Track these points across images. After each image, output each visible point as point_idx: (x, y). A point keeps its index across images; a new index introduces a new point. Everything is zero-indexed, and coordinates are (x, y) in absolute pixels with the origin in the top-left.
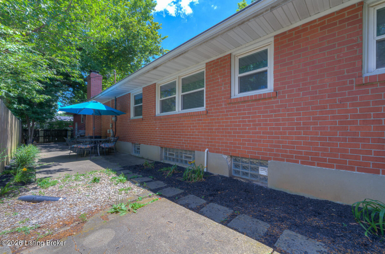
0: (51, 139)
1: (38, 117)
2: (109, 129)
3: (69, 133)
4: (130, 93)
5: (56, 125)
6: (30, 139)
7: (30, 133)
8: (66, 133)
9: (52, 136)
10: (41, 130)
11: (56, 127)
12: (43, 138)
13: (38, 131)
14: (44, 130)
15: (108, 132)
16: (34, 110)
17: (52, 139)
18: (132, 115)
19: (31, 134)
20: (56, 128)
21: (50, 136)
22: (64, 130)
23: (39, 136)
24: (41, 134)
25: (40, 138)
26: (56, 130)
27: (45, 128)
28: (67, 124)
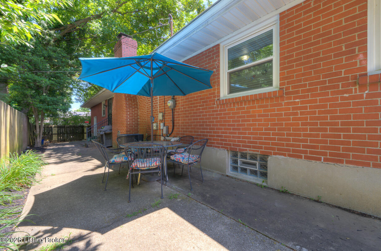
0: (66, 138)
1: (47, 107)
2: (156, 122)
3: (85, 130)
4: (218, 45)
5: (71, 120)
6: (38, 139)
7: (38, 130)
8: (83, 130)
9: (67, 134)
10: (54, 127)
11: (71, 123)
12: (56, 135)
13: (51, 127)
14: (58, 127)
15: (155, 128)
16: (42, 98)
17: (67, 136)
18: (224, 92)
19: (40, 132)
20: (71, 125)
21: (65, 134)
22: (80, 126)
23: (52, 134)
24: (55, 131)
25: (54, 135)
26: (70, 127)
27: (58, 124)
28: (83, 119)
